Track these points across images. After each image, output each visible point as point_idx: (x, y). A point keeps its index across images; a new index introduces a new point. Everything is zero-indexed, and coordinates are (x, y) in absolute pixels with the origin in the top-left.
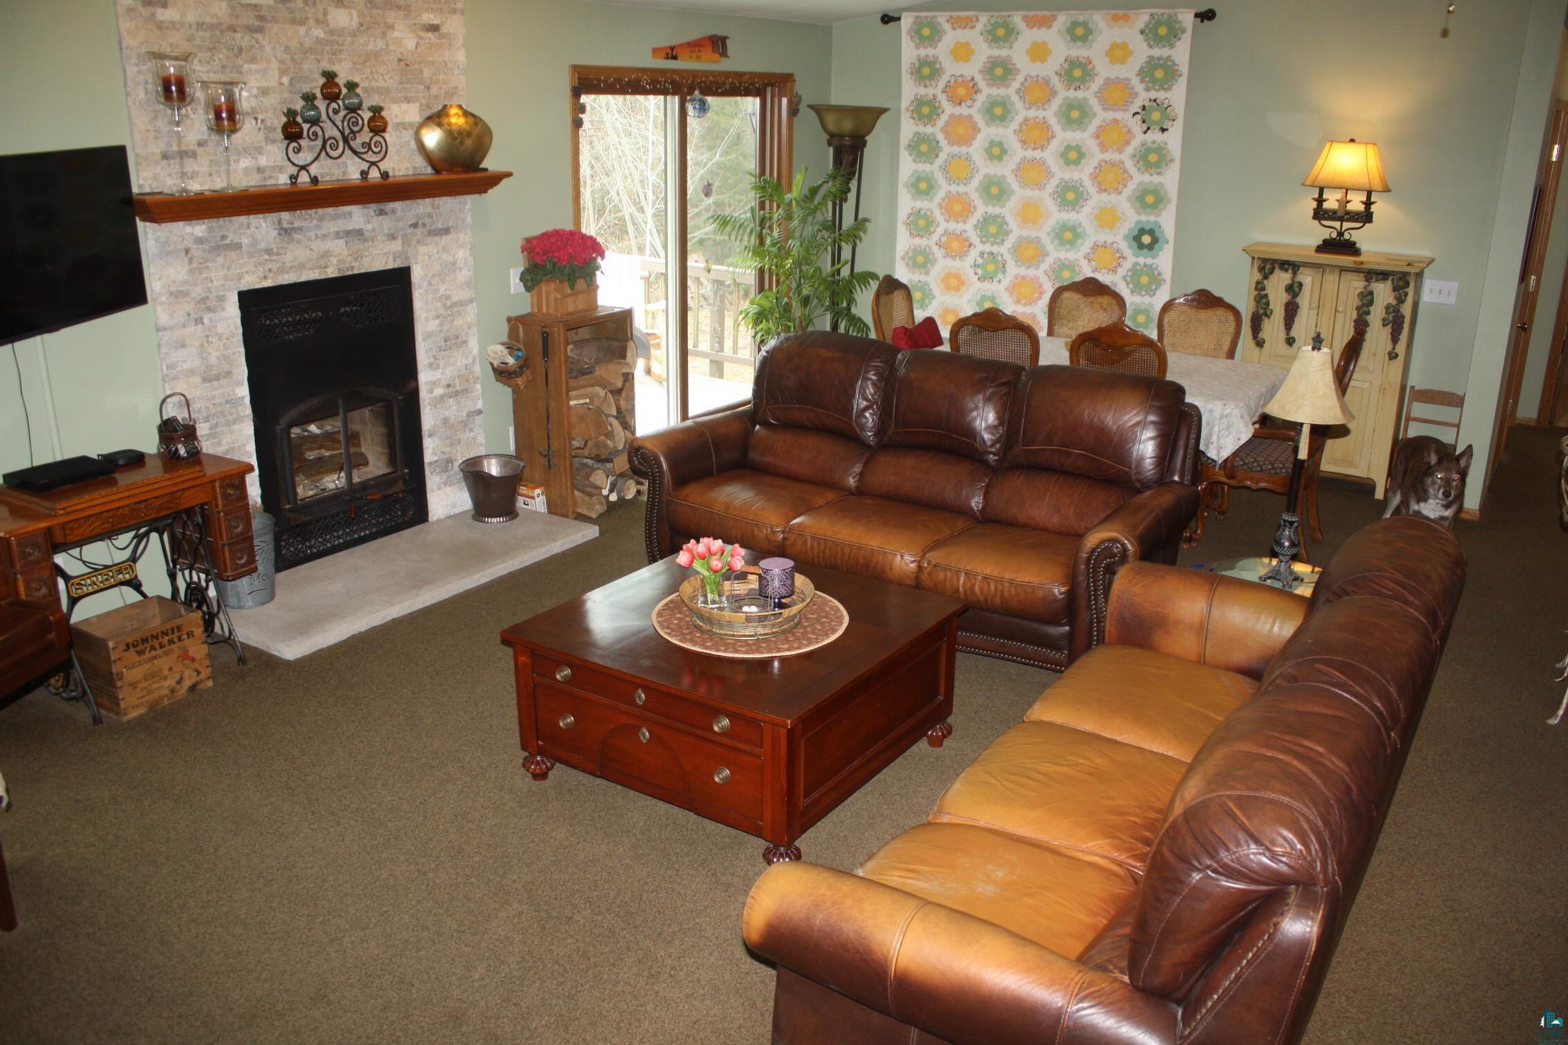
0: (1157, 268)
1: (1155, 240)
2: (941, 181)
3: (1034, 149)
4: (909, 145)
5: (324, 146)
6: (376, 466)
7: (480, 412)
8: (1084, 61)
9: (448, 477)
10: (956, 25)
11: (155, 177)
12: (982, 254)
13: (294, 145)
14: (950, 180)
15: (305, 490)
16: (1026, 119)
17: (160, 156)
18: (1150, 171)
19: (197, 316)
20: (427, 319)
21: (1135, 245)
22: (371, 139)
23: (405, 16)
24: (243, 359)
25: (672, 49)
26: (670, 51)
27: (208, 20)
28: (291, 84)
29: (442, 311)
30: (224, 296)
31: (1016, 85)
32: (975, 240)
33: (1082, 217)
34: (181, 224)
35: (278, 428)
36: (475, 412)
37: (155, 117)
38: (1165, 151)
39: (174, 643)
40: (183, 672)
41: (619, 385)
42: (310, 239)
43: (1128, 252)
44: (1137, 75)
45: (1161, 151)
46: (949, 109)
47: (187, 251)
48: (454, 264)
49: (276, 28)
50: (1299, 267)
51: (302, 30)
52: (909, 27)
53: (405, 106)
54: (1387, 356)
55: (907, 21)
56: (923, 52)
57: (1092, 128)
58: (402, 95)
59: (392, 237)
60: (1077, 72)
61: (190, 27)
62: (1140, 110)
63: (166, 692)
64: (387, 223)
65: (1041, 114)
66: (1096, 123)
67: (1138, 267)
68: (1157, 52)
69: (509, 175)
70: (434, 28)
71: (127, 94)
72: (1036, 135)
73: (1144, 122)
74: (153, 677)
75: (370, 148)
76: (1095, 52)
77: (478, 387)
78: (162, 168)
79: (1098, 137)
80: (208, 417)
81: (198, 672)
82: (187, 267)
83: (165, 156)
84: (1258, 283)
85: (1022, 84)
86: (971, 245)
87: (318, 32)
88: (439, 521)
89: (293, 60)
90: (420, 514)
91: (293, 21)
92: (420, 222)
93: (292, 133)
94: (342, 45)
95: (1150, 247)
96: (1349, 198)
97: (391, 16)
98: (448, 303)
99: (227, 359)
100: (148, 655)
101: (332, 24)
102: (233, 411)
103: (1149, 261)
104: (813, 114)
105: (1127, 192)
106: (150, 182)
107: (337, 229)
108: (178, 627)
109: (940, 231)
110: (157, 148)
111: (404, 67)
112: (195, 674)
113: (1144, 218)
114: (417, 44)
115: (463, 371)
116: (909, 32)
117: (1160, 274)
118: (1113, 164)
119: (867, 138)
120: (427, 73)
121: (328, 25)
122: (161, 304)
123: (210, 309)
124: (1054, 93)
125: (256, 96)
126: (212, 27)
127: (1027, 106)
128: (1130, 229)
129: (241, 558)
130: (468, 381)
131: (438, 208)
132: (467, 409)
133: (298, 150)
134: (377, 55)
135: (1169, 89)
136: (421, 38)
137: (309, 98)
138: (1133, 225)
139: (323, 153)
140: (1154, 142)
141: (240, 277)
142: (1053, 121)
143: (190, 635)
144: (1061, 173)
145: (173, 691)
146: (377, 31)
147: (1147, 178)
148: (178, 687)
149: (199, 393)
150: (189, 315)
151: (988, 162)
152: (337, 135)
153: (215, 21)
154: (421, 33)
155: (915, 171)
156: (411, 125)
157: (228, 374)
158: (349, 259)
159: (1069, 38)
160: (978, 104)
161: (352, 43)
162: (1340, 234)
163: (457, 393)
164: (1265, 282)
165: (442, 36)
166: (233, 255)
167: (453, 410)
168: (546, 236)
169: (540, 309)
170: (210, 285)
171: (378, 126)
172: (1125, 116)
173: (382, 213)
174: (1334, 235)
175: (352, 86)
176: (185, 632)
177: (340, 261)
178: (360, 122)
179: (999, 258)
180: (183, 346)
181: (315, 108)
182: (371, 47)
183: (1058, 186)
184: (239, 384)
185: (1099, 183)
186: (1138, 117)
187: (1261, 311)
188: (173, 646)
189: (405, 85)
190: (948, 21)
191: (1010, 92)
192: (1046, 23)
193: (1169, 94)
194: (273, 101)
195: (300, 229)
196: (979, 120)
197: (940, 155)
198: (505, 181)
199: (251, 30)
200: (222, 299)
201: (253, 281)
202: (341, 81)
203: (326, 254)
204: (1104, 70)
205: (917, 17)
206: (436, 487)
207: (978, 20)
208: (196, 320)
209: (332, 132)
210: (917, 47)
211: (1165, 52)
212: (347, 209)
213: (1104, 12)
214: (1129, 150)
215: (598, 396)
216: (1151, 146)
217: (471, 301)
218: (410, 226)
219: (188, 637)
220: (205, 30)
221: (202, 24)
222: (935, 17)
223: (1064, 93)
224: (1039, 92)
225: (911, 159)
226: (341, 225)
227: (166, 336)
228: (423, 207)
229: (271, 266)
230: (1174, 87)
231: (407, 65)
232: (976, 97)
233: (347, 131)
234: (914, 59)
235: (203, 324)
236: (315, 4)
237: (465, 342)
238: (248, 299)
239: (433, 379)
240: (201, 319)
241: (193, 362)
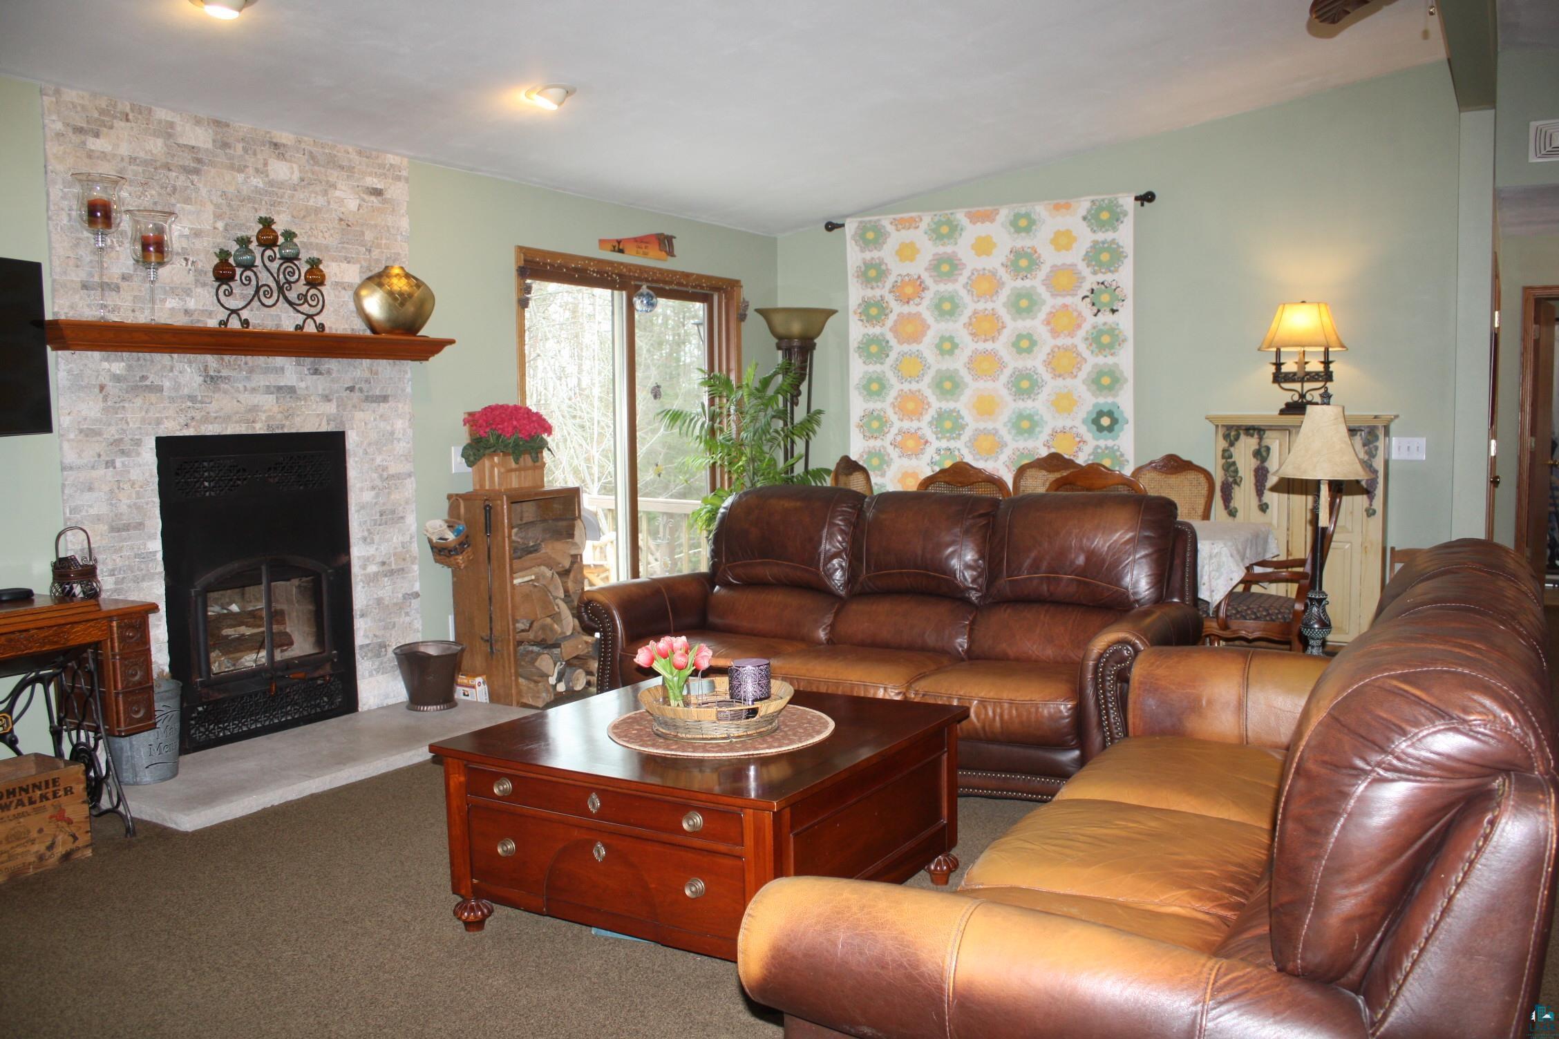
0: (1118, 450)
1: (1115, 421)
2: (893, 380)
3: (985, 341)
4: (859, 348)
5: (257, 292)
6: (302, 645)
7: (416, 595)
8: (1029, 250)
9: (381, 663)
10: (900, 227)
11: (72, 307)
12: (938, 451)
13: (225, 287)
14: (902, 379)
15: (220, 664)
16: (975, 312)
17: (79, 285)
18: (1105, 353)
19: (108, 459)
20: (361, 490)
21: (1094, 428)
22: (308, 291)
23: (348, 176)
24: (157, 511)
25: (619, 242)
26: (616, 244)
27: (142, 154)
28: (226, 229)
29: (378, 483)
30: (140, 440)
31: (963, 279)
32: (931, 436)
33: (1038, 405)
34: (97, 354)
35: (193, 591)
36: (412, 594)
37: (77, 245)
38: (1117, 332)
39: (47, 799)
40: (55, 836)
41: (567, 564)
42: (238, 391)
43: (1088, 436)
44: (1083, 260)
45: (1112, 331)
46: (897, 308)
47: (102, 388)
48: (392, 433)
49: (213, 171)
50: (1264, 430)
51: (240, 177)
52: (853, 232)
53: (344, 265)
54: (1365, 514)
55: (851, 227)
56: (868, 255)
57: (1042, 315)
58: (342, 254)
59: (327, 398)
60: (1023, 262)
61: (122, 159)
62: (1088, 294)
63: (32, 859)
64: (319, 384)
65: (990, 306)
66: (1045, 310)
67: (1099, 451)
68: (1100, 236)
69: (451, 342)
70: (377, 192)
71: (49, 218)
72: (985, 326)
73: (1093, 304)
74: (18, 839)
75: (306, 301)
76: (1040, 241)
77: (416, 567)
78: (81, 298)
79: (1048, 323)
80: (113, 570)
81: (75, 838)
82: (101, 405)
83: (85, 286)
84: (1224, 451)
85: (969, 278)
86: (927, 442)
87: (258, 182)
88: (369, 711)
89: (229, 205)
90: (349, 703)
91: (232, 167)
92: (357, 386)
93: (223, 274)
94: (282, 197)
95: (1110, 429)
96: (1306, 360)
97: (333, 175)
98: (385, 475)
99: (139, 508)
100: (13, 811)
101: (272, 176)
102: (143, 566)
103: (1110, 443)
104: (760, 318)
105: (1083, 375)
106: (66, 310)
107: (268, 384)
108: (54, 781)
109: (894, 430)
110: (78, 276)
111: (345, 227)
112: (71, 839)
113: (1101, 400)
114: (360, 206)
115: (400, 549)
116: (853, 237)
117: (1122, 455)
118: (1066, 349)
119: (816, 341)
120: (369, 236)
121: (267, 176)
122: (68, 441)
123: (123, 452)
124: (1001, 284)
125: (187, 237)
126: (146, 163)
127: (976, 299)
128: (1088, 413)
129: (137, 712)
130: (404, 560)
131: (376, 373)
132: (403, 591)
133: (230, 293)
134: (317, 211)
135: (1116, 271)
136: (363, 200)
137: (244, 242)
138: (1091, 408)
139: (256, 298)
140: (1105, 324)
141: (159, 422)
142: (1002, 312)
143: (68, 791)
144: (1013, 363)
145: (41, 858)
146: (318, 188)
147: (1101, 360)
148: (48, 854)
149: (105, 541)
150: (99, 456)
151: (940, 357)
152: (273, 285)
153: (149, 157)
154: (365, 197)
155: (866, 373)
156: (350, 285)
157: (140, 526)
158: (279, 416)
159: (1012, 230)
160: (926, 302)
161: (292, 197)
162: (1302, 396)
163: (392, 573)
164: (1232, 449)
165: (385, 201)
166: (153, 397)
167: (388, 591)
168: (490, 410)
169: (482, 486)
170: (125, 427)
171: (315, 279)
172: (1074, 301)
173: (316, 372)
174: (1296, 398)
175: (289, 235)
176: (61, 788)
177: (269, 418)
178: (296, 276)
179: (957, 453)
180: (90, 489)
181: (250, 252)
182: (311, 203)
183: (1011, 376)
184: (151, 537)
185: (1053, 369)
186: (1088, 300)
187: (1231, 480)
188: (45, 803)
189: (346, 245)
190: (891, 223)
191: (957, 287)
192: (989, 217)
193: (1115, 276)
194: (205, 244)
195: (228, 378)
196: (928, 317)
197: (890, 354)
198: (447, 349)
199: (187, 170)
200: (138, 443)
201: (173, 428)
202: (279, 228)
203: (254, 409)
204: (1050, 257)
205: (861, 222)
206: (367, 674)
207: (921, 220)
208: (107, 463)
209: (265, 278)
210: (862, 250)
211: (1109, 236)
212: (279, 361)
213: (1046, 202)
214: (1081, 333)
215: (544, 576)
216: (1102, 327)
217: (410, 475)
218: (347, 389)
219: (66, 794)
220: (138, 165)
221: (135, 159)
222: (879, 220)
223: (1012, 284)
224: (987, 284)
225: (861, 361)
226: (272, 380)
227: (71, 476)
228: (360, 368)
229: (194, 414)
230: (1120, 268)
231: (348, 225)
232: (923, 295)
233: (282, 280)
234: (860, 263)
235: (115, 468)
236: (255, 154)
237: (402, 518)
238: (166, 446)
239: (367, 554)
240: (113, 462)
241: (101, 508)
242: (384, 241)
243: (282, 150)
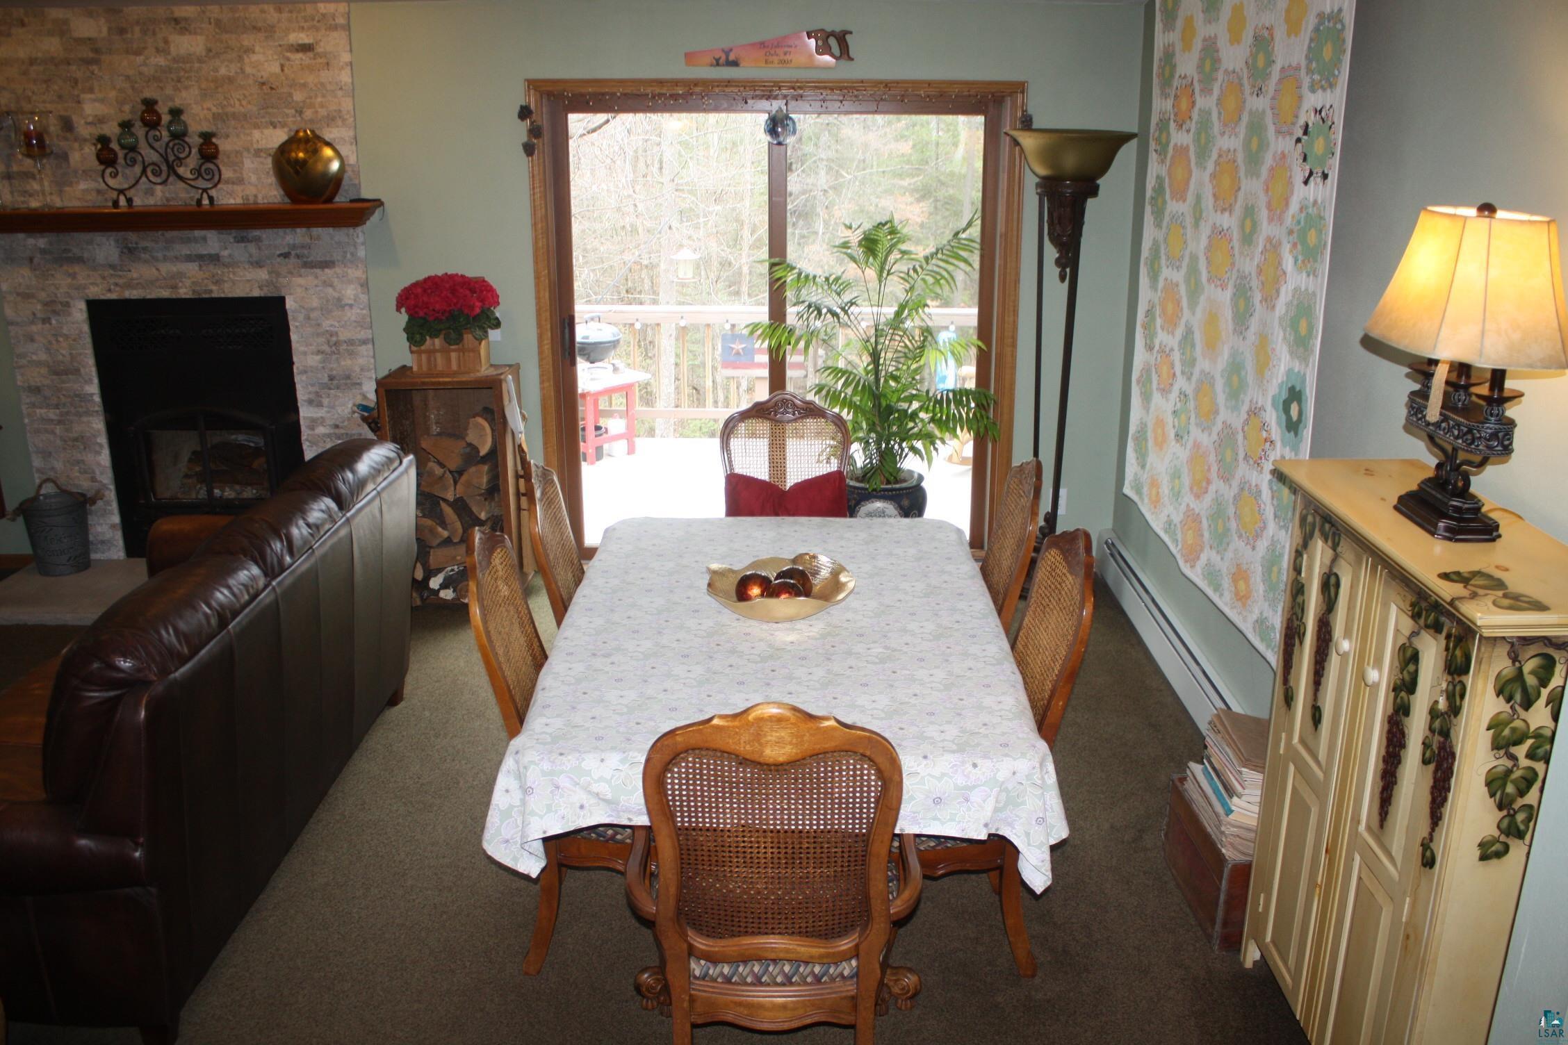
2: (1164, 259)
3: (1223, 210)
4: (1152, 197)
5: (144, 171)
13: (109, 171)
14: (1169, 260)
16: (1220, 154)
19: (43, 316)
20: (306, 353)
21: (1284, 420)
22: (201, 166)
23: (266, 37)
24: (92, 361)
25: (727, 52)
26: (722, 56)
27: (41, 55)
29: (326, 348)
31: (1217, 88)
34: (21, 236)
35: (132, 428)
42: (156, 259)
44: (1306, 56)
46: (1174, 136)
47: (31, 260)
48: (339, 300)
51: (140, 59)
53: (269, 131)
56: (1167, 39)
57: (1265, 172)
58: (267, 119)
59: (258, 264)
60: (1261, 57)
62: (1303, 133)
64: (250, 251)
65: (1232, 143)
70: (306, 48)
72: (1226, 183)
75: (200, 174)
82: (32, 273)
86: (1175, 374)
87: (161, 61)
89: (133, 88)
91: (127, 52)
92: (293, 253)
93: (106, 158)
94: (189, 72)
97: (247, 40)
98: (334, 339)
99: (73, 357)
101: (175, 52)
102: (83, 404)
105: (1282, 306)
107: (188, 253)
111: (268, 91)
114: (282, 67)
116: (1160, 7)
120: (298, 96)
121: (169, 53)
123: (55, 312)
124: (1243, 101)
125: (94, 125)
127: (1223, 129)
128: (1282, 386)
131: (317, 239)
133: (114, 175)
134: (230, 80)
136: (288, 59)
137: (126, 126)
139: (144, 179)
141: (85, 287)
142: (1240, 158)
146: (232, 55)
147: (1304, 281)
149: (47, 382)
150: (34, 315)
152: (162, 162)
153: (47, 56)
154: (288, 54)
155: (1154, 240)
157: (77, 372)
158: (206, 282)
160: (1193, 129)
161: (198, 70)
165: (317, 56)
166: (77, 268)
170: (55, 291)
171: (209, 152)
173: (242, 240)
175: (177, 112)
177: (194, 283)
178: (187, 150)
180: (32, 340)
181: (132, 135)
182: (223, 71)
183: (1235, 284)
184: (90, 382)
185: (1262, 284)
186: (1301, 148)
189: (270, 110)
195: (145, 249)
196: (1192, 154)
197: (1165, 213)
199: (88, 62)
200: (67, 305)
201: (98, 291)
203: (181, 275)
208: (41, 320)
209: (151, 156)
210: (1164, 31)
212: (198, 233)
217: (364, 342)
218: (280, 255)
220: (39, 65)
221: (35, 60)
224: (1233, 100)
225: (1152, 220)
226: (185, 250)
227: (15, 330)
228: (293, 236)
229: (116, 281)
231: (272, 88)
232: (1192, 114)
233: (171, 158)
234: (1162, 52)
235: (50, 324)
236: (154, 33)
237: (358, 384)
238: (96, 308)
239: (315, 415)
240: (49, 318)
241: (43, 356)
242: (319, 99)
243: (183, 25)
